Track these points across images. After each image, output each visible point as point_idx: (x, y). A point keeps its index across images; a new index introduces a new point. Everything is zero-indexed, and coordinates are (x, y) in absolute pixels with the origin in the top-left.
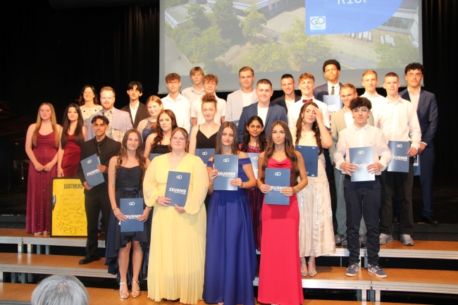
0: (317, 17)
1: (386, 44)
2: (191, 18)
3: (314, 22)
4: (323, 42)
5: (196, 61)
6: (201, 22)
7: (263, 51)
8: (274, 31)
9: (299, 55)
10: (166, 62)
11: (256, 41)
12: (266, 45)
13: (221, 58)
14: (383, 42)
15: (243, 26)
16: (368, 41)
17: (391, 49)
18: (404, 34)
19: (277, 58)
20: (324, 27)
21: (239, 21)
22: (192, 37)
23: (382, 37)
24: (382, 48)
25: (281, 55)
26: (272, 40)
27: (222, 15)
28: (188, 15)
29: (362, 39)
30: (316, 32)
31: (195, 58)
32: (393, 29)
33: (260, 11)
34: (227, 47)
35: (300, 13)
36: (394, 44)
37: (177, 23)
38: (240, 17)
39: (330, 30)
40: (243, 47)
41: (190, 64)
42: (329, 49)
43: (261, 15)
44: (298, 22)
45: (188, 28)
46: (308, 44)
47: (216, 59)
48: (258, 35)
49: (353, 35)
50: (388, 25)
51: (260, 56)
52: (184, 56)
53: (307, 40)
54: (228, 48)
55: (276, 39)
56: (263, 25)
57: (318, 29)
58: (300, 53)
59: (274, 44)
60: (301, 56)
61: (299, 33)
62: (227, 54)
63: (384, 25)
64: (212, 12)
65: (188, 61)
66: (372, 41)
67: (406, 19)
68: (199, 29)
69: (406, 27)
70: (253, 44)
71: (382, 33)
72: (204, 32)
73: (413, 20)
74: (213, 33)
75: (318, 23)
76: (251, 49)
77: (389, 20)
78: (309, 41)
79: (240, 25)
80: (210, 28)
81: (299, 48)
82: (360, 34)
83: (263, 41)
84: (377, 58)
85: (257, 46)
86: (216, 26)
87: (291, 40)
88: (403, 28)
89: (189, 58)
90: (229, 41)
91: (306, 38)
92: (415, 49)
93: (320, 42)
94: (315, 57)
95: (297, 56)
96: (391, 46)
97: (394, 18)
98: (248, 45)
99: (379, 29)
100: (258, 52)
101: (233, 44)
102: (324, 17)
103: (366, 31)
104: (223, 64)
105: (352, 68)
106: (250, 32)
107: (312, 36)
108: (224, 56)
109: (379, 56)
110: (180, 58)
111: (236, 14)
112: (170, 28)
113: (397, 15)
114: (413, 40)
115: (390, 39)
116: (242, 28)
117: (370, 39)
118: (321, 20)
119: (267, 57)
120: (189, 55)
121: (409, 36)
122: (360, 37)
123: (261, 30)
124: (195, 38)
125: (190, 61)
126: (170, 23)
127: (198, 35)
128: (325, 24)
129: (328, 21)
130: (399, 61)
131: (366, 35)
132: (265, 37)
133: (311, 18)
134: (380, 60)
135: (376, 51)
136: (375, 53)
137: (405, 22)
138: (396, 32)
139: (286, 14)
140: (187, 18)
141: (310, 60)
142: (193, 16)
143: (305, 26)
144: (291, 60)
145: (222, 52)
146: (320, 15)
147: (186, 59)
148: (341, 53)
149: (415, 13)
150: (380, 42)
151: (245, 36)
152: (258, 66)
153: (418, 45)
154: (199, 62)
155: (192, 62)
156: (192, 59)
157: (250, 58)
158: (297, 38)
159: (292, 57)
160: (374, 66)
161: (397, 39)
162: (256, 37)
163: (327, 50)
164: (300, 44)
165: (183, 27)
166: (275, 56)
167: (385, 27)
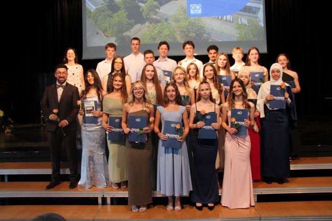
0: (195, 5)
1: (242, 24)
2: (105, 4)
3: (193, 8)
4: (199, 22)
5: (109, 35)
6: (113, 7)
7: (158, 28)
8: (165, 14)
9: (183, 31)
10: (87, 36)
11: (152, 21)
12: (159, 24)
13: (127, 33)
14: (240, 23)
15: (143, 10)
16: (230, 22)
17: (246, 27)
18: (254, 17)
19: (168, 34)
20: (200, 12)
21: (140, 7)
22: (106, 18)
23: (239, 20)
24: (240, 27)
25: (171, 31)
26: (164, 21)
27: (128, 3)
28: (103, 2)
29: (226, 20)
30: (194, 15)
31: (108, 33)
32: (246, 14)
34: (132, 25)
36: (247, 24)
37: (95, 8)
38: (141, 4)
39: (203, 14)
40: (143, 25)
41: (106, 37)
42: (204, 27)
43: (156, 3)
44: (182, 8)
45: (103, 11)
46: (189, 23)
47: (124, 34)
48: (154, 17)
49: (220, 17)
50: (243, 11)
51: (156, 32)
52: (101, 32)
53: (188, 21)
54: (133, 26)
55: (166, 20)
56: (158, 10)
57: (196, 13)
58: (184, 30)
59: (166, 23)
60: (184, 32)
61: (183, 16)
62: (132, 30)
63: (241, 11)
65: (104, 35)
66: (233, 22)
67: (255, 7)
68: (111, 12)
69: (255, 13)
70: (151, 23)
71: (239, 16)
72: (115, 15)
73: (259, 8)
74: (121, 16)
75: (196, 9)
76: (149, 27)
77: (244, 8)
78: (190, 22)
79: (141, 10)
80: (120, 12)
81: (183, 26)
82: (225, 17)
83: (157, 21)
84: (237, 33)
85: (154, 24)
86: (124, 11)
87: (177, 21)
88: (253, 13)
89: (104, 34)
90: (133, 21)
91: (187, 19)
92: (261, 28)
93: (197, 22)
94: (194, 32)
95: (182, 32)
96: (246, 25)
97: (247, 6)
98: (147, 24)
99: (238, 14)
100: (154, 29)
101: (136, 23)
102: (200, 5)
103: (228, 15)
104: (129, 37)
105: (220, 41)
106: (148, 15)
107: (192, 18)
108: (130, 32)
109: (238, 32)
110: (97, 33)
111: (138, 2)
112: (90, 12)
113: (249, 4)
114: (260, 21)
115: (244, 21)
116: (142, 12)
117: (231, 20)
118: (198, 7)
119: (160, 32)
120: (105, 31)
121: (257, 19)
122: (225, 19)
123: (156, 13)
124: (108, 18)
125: (105, 35)
126: (90, 8)
127: (111, 17)
128: (200, 9)
129: (202, 8)
130: (251, 36)
131: (229, 17)
132: (159, 18)
133: (191, 5)
134: (238, 35)
135: (236, 29)
136: (235, 30)
137: (254, 9)
138: (249, 16)
139: (173, 2)
140: (102, 4)
141: (190, 35)
142: (107, 2)
143: (187, 11)
144: (178, 34)
145: (128, 29)
146: (197, 3)
147: (102, 34)
148: (212, 30)
149: (260, 3)
150: (238, 23)
151: (145, 18)
152: (154, 39)
153: (263, 25)
154: (112, 36)
155: (107, 36)
156: (106, 34)
157: (148, 33)
158: (181, 19)
159: (178, 32)
160: (235, 39)
161: (249, 21)
162: (152, 19)
163: (202, 28)
164: (184, 24)
165: (99, 11)
166: (166, 32)
167: (242, 13)
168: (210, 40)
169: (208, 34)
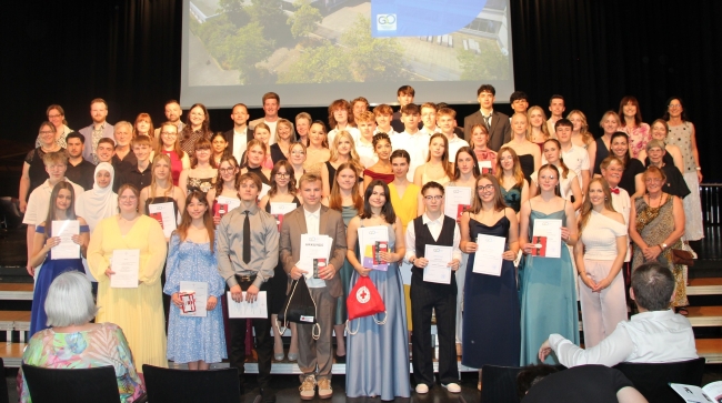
0: (386, 15)
1: (470, 50)
2: (224, 11)
3: (381, 20)
4: (393, 46)
5: (230, 66)
6: (238, 17)
7: (317, 56)
8: (331, 31)
9: (363, 62)
10: (190, 67)
11: (309, 43)
12: (321, 49)
13: (263, 64)
14: (466, 48)
15: (292, 24)
16: (448, 46)
17: (476, 56)
18: (491, 38)
19: (335, 66)
20: (394, 27)
21: (286, 17)
22: (225, 36)
23: (465, 42)
24: (465, 55)
25: (341, 62)
26: (330, 42)
27: (265, 9)
28: (220, 8)
29: (441, 43)
30: (385, 34)
31: (228, 63)
32: (478, 32)
33: (313, 5)
34: (271, 50)
35: (364, 9)
36: (479, 51)
37: (205, 17)
38: (288, 12)
39: (402, 31)
40: (292, 50)
41: (222, 70)
42: (401, 56)
43: (314, 11)
44: (363, 20)
45: (220, 23)
46: (374, 48)
47: (257, 65)
48: (311, 35)
49: (430, 38)
50: (472, 28)
51: (314, 62)
52: (215, 61)
53: (373, 43)
54: (273, 51)
55: (334, 41)
56: (318, 23)
57: (387, 29)
58: (365, 59)
59: (332, 47)
60: (366, 64)
61: (363, 35)
62: (270, 59)
63: (467, 27)
64: (252, 4)
65: (219, 67)
66: (453, 47)
67: (492, 21)
68: (234, 26)
69: (493, 30)
70: (305, 46)
71: (465, 36)
72: (241, 30)
73: (501, 23)
74: (252, 32)
75: (388, 23)
76: (302, 53)
77: (473, 22)
78: (376, 45)
79: (288, 23)
80: (249, 25)
81: (363, 53)
82: (439, 37)
83: (317, 43)
84: (460, 67)
85: (310, 49)
86: (257, 23)
87: (353, 43)
88: (489, 31)
89: (221, 64)
90: (274, 42)
91: (372, 41)
92: (504, 57)
93: (389, 46)
94: (383, 64)
95: (361, 63)
96: (476, 53)
97: (479, 19)
98: (298, 47)
99: (462, 33)
100: (311, 57)
101: (278, 46)
102: (395, 15)
103: (445, 33)
104: (266, 71)
105: (429, 80)
106: (301, 32)
107: (380, 38)
108: (267, 61)
109: (462, 65)
110: (208, 63)
111: (284, 8)
112: (197, 24)
113: (482, 15)
114: (502, 46)
115: (474, 45)
116: (290, 26)
117: (451, 43)
118: (391, 19)
119: (322, 63)
120: (221, 59)
121: (497, 42)
122: (439, 41)
123: (316, 29)
124: (229, 37)
125: (222, 67)
126: (196, 16)
127: (234, 34)
128: (395, 24)
129: (399, 20)
130: (486, 72)
131: (446, 38)
132: (320, 38)
133: (379, 16)
134: (463, 70)
135: (458, 58)
136: (457, 61)
137: (491, 25)
138: (482, 37)
139: (346, 10)
140: (218, 11)
141: (377, 69)
142: (227, 8)
143: (370, 26)
144: (353, 68)
145: (264, 56)
146: (390, 12)
147: (217, 64)
148: (416, 60)
149: (502, 14)
150: (463, 48)
151: (295, 36)
152: (311, 75)
153: (507, 54)
154: (235, 68)
155: (226, 69)
156: (224, 64)
157: (301, 64)
158: (360, 41)
159: (355, 64)
160: (456, 78)
161: (482, 45)
162: (308, 39)
163: (398, 56)
164: (365, 48)
165: (212, 22)
166: (333, 63)
167: (469, 30)
168: (412, 79)
169: (409, 67)
